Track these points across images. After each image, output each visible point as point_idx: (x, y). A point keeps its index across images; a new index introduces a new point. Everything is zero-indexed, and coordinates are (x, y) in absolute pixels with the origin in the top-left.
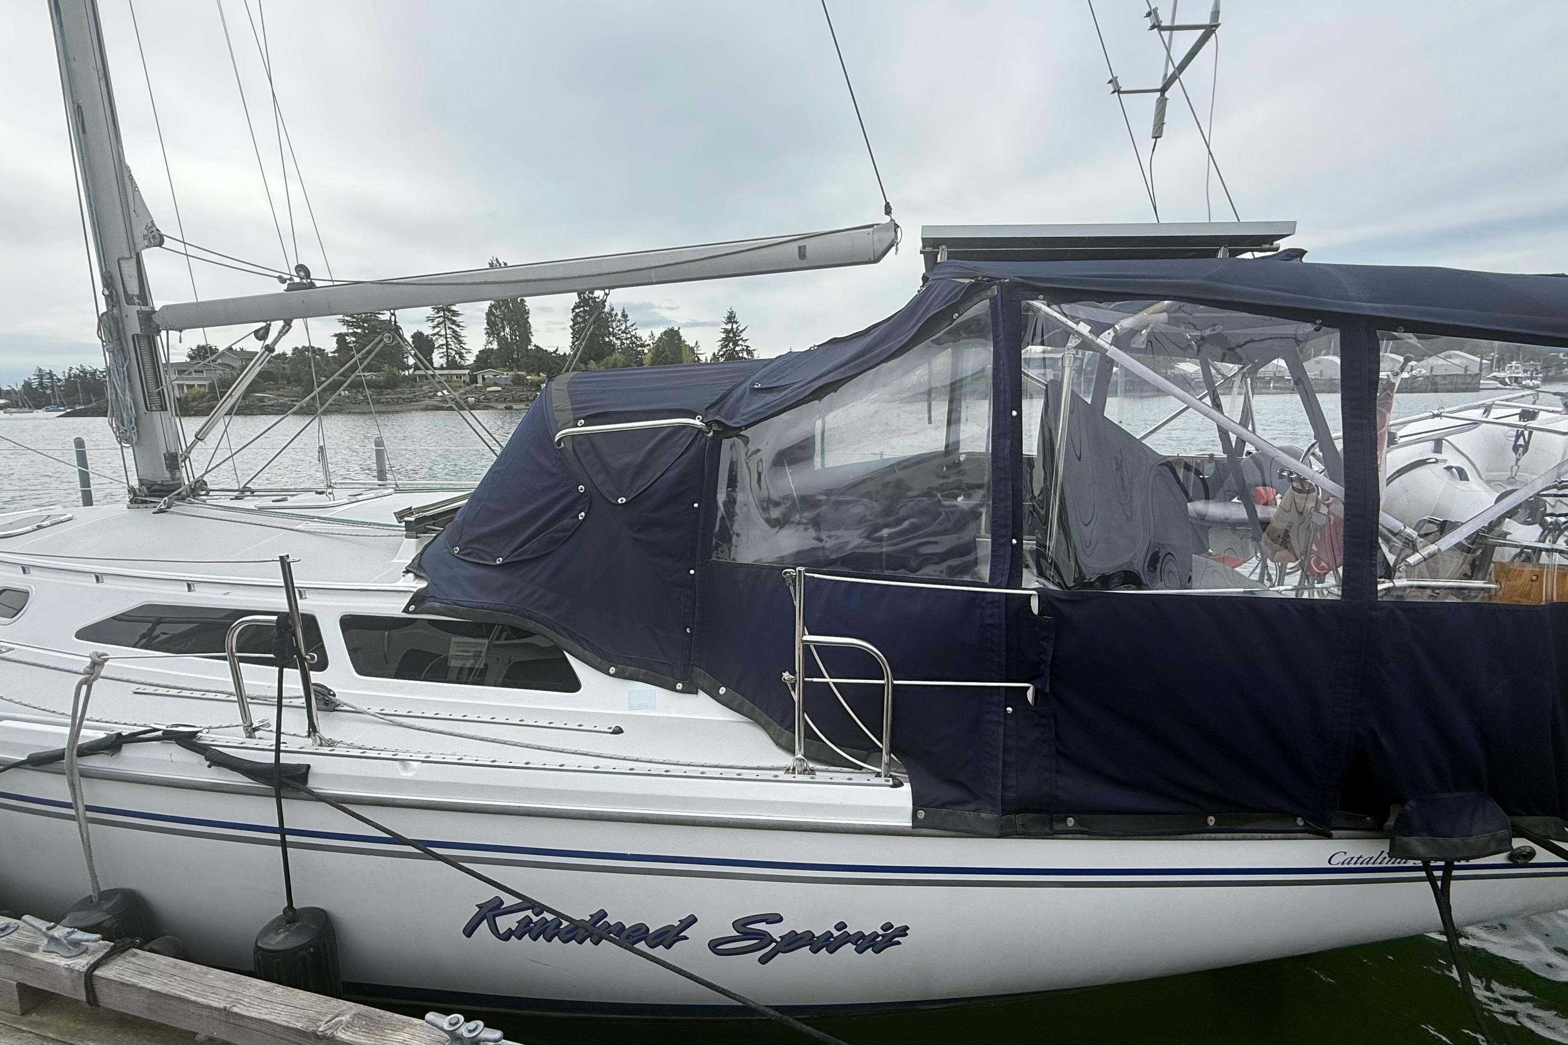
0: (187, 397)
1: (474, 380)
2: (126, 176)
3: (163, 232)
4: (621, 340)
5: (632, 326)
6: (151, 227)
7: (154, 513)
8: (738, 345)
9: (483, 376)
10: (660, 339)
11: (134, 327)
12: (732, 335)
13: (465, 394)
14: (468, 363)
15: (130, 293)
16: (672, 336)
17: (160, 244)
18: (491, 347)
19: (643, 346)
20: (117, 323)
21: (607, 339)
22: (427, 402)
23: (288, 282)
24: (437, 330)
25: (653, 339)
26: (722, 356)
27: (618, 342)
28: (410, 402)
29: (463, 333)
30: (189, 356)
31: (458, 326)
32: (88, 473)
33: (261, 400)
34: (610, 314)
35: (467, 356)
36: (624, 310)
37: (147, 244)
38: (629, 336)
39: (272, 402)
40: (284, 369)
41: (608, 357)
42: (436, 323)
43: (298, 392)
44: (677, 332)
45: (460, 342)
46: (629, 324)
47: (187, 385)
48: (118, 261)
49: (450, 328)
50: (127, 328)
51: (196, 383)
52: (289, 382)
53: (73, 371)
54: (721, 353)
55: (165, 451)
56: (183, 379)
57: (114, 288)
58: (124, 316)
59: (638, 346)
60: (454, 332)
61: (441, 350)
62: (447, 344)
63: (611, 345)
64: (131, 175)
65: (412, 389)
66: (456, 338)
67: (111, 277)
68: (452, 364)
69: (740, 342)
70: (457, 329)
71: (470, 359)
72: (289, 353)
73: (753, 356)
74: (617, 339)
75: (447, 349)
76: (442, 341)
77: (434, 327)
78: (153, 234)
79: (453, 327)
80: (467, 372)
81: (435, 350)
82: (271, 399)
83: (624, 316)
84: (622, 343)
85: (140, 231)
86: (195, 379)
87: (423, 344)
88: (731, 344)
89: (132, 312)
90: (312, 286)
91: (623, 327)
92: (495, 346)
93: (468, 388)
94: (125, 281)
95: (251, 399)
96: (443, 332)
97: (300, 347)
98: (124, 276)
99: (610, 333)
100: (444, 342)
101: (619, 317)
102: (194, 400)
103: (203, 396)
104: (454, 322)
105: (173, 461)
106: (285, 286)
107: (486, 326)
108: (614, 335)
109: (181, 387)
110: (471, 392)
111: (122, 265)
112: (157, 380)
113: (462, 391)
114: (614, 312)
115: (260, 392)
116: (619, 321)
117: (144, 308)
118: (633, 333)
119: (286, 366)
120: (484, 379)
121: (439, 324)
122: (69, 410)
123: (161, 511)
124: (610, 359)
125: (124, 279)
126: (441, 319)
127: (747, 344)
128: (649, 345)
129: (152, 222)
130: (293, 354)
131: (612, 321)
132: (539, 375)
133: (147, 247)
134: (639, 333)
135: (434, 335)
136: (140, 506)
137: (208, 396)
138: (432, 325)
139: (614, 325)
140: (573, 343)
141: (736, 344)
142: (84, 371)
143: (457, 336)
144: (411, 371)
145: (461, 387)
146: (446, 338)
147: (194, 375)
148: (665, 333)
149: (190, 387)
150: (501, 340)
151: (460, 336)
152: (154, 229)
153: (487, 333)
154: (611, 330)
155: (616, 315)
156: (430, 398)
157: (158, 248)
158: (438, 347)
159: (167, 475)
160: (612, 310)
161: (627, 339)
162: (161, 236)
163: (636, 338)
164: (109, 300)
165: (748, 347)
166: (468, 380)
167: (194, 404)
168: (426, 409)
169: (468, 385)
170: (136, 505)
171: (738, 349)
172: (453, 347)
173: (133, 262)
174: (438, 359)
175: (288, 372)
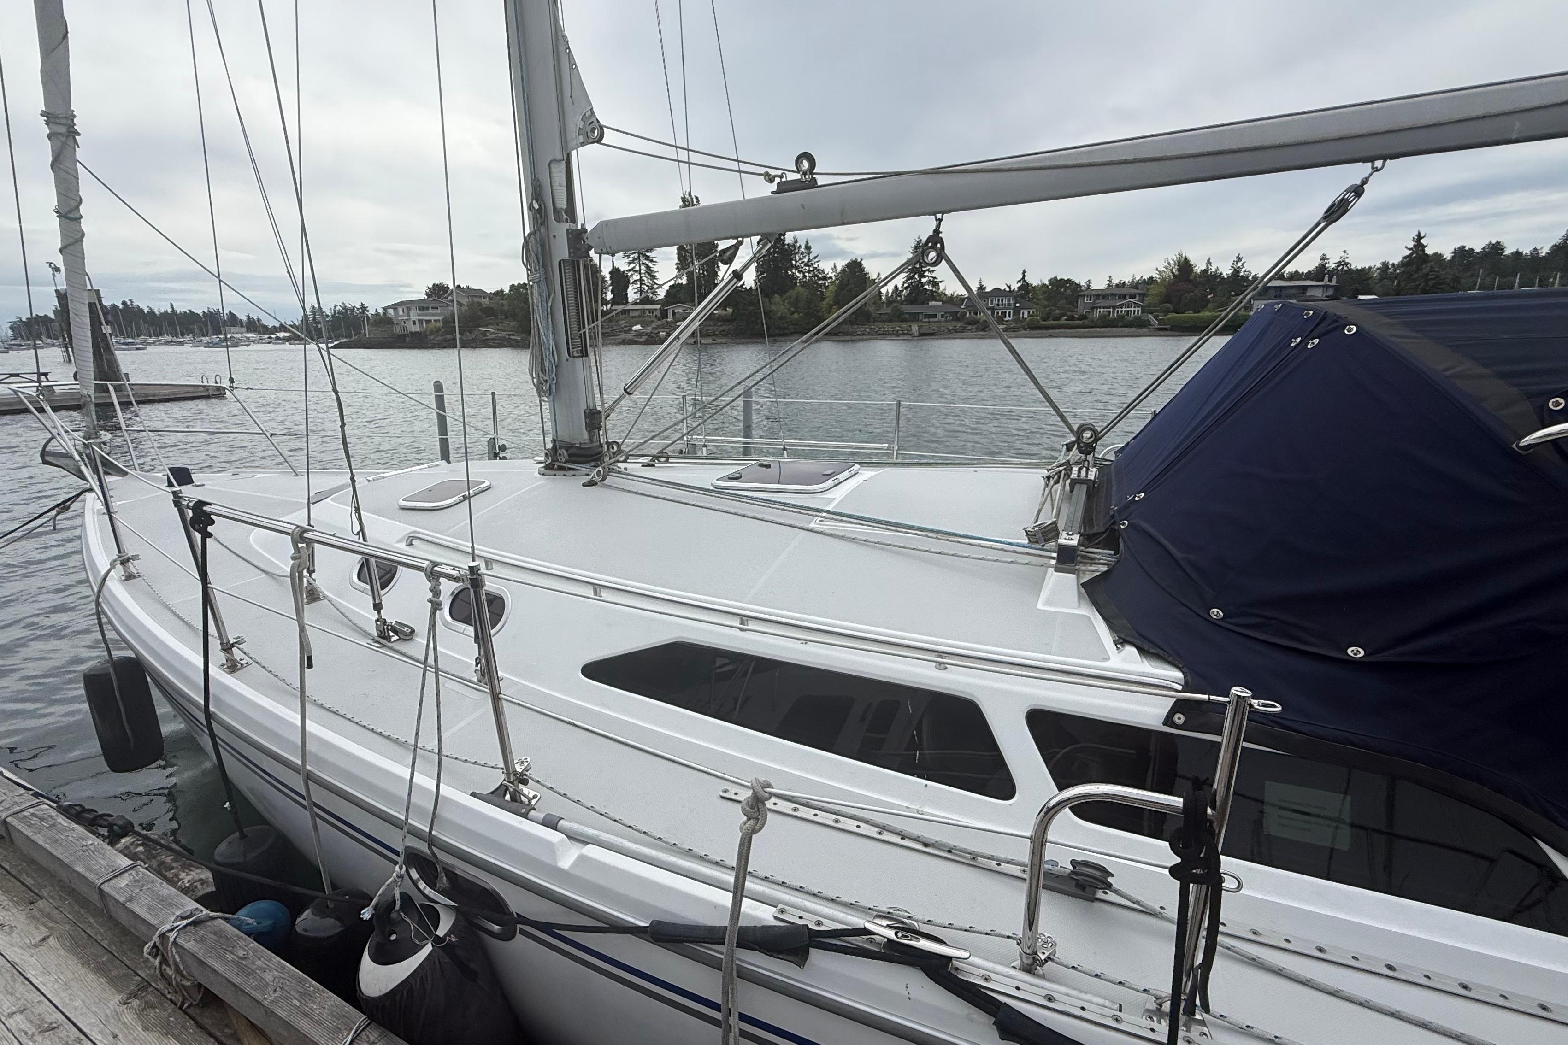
0: (425, 332)
1: (664, 314)
2: (562, 48)
3: (602, 123)
4: (804, 273)
5: (815, 258)
6: (590, 117)
7: (584, 485)
8: (924, 277)
9: (673, 311)
10: (843, 271)
11: (561, 250)
12: (918, 266)
13: (656, 328)
14: (659, 298)
15: (558, 206)
16: (855, 268)
17: (599, 140)
18: (680, 281)
19: (825, 278)
20: (543, 246)
21: (790, 273)
22: (623, 336)
23: (778, 180)
24: (632, 265)
25: (836, 270)
26: (906, 288)
27: (800, 275)
28: (609, 336)
29: (655, 268)
30: (427, 294)
31: (652, 261)
32: (445, 417)
33: (484, 333)
34: (794, 246)
35: (659, 291)
36: (807, 242)
37: (582, 140)
38: (811, 269)
39: (493, 336)
40: (503, 305)
41: (791, 291)
42: (631, 259)
43: (514, 327)
44: (860, 264)
45: (654, 277)
46: (812, 256)
47: (426, 321)
48: (549, 165)
49: (644, 264)
50: (553, 253)
51: (433, 318)
52: (507, 317)
53: (337, 309)
54: (906, 285)
55: (585, 407)
56: (422, 315)
57: (542, 200)
58: (551, 236)
59: (820, 279)
60: (648, 267)
61: (635, 286)
62: (641, 280)
63: (793, 278)
64: (569, 48)
65: (611, 324)
66: (649, 274)
67: (540, 186)
68: (646, 300)
69: (927, 273)
70: (650, 264)
71: (662, 294)
72: (507, 290)
73: (939, 289)
74: (799, 272)
75: (641, 284)
76: (636, 277)
77: (629, 263)
78: (592, 126)
79: (647, 262)
80: (658, 307)
81: (630, 286)
82: (492, 333)
83: (808, 248)
84: (805, 277)
85: (575, 122)
86: (433, 315)
87: (620, 279)
88: (916, 276)
89: (560, 230)
90: (813, 184)
91: (806, 260)
92: (684, 281)
93: (659, 322)
94: (555, 191)
95: (476, 333)
96: (637, 268)
97: (516, 284)
98: (554, 184)
99: (792, 266)
100: (638, 278)
101: (802, 249)
102: (431, 334)
103: (438, 330)
104: (647, 258)
105: (594, 419)
106: (774, 187)
107: (676, 261)
108: (797, 268)
109: (421, 321)
110: (662, 327)
111: (553, 169)
112: (579, 319)
113: (654, 325)
114: (798, 245)
115: (483, 327)
116: (802, 253)
117: (573, 226)
118: (815, 266)
119: (504, 302)
120: (674, 313)
121: (634, 259)
122: (336, 343)
123: (591, 484)
124: (792, 293)
125: (555, 188)
126: (636, 255)
127: (933, 275)
128: (831, 278)
129: (592, 109)
130: (510, 291)
131: (795, 254)
132: (726, 310)
133: (583, 144)
134: (822, 265)
135: (629, 271)
136: (557, 472)
137: (443, 330)
138: (627, 261)
139: (797, 257)
140: (758, 276)
141: (922, 276)
142: (345, 308)
143: (650, 272)
144: (609, 306)
145: (653, 322)
146: (640, 274)
147: (431, 311)
148: (848, 265)
149: (428, 322)
150: (690, 276)
151: (652, 271)
152: (593, 119)
153: (677, 268)
154: (794, 262)
155: (800, 247)
156: (625, 332)
157: (596, 144)
158: (633, 283)
159: (586, 436)
160: (796, 242)
161: (809, 272)
162: (601, 128)
163: (818, 270)
164: (538, 216)
165: (935, 278)
166: (659, 315)
167: (432, 337)
168: (624, 343)
169: (659, 320)
170: (553, 472)
171: (923, 280)
172: (646, 282)
173: (563, 165)
174: (632, 294)
175: (506, 308)
